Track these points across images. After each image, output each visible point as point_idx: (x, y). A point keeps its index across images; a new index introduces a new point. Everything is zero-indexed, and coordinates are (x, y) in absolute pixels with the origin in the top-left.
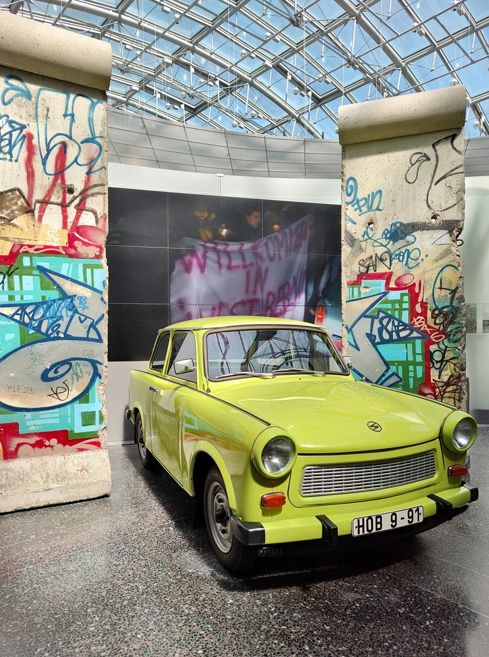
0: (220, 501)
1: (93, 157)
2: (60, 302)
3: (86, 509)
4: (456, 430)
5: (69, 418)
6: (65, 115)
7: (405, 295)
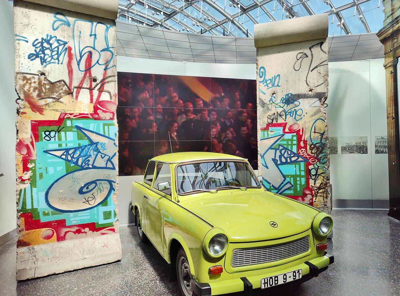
0: (186, 268)
1: (108, 60)
2: (89, 146)
3: (107, 270)
4: (321, 223)
5: (96, 216)
6: (91, 35)
7: (294, 136)
